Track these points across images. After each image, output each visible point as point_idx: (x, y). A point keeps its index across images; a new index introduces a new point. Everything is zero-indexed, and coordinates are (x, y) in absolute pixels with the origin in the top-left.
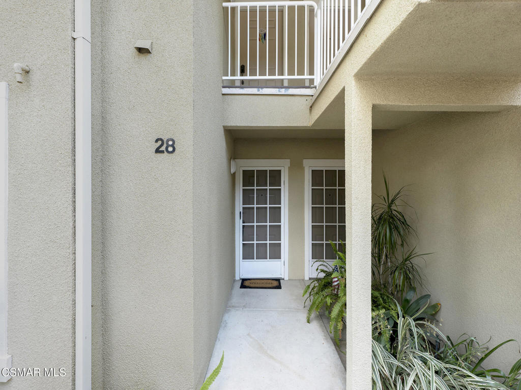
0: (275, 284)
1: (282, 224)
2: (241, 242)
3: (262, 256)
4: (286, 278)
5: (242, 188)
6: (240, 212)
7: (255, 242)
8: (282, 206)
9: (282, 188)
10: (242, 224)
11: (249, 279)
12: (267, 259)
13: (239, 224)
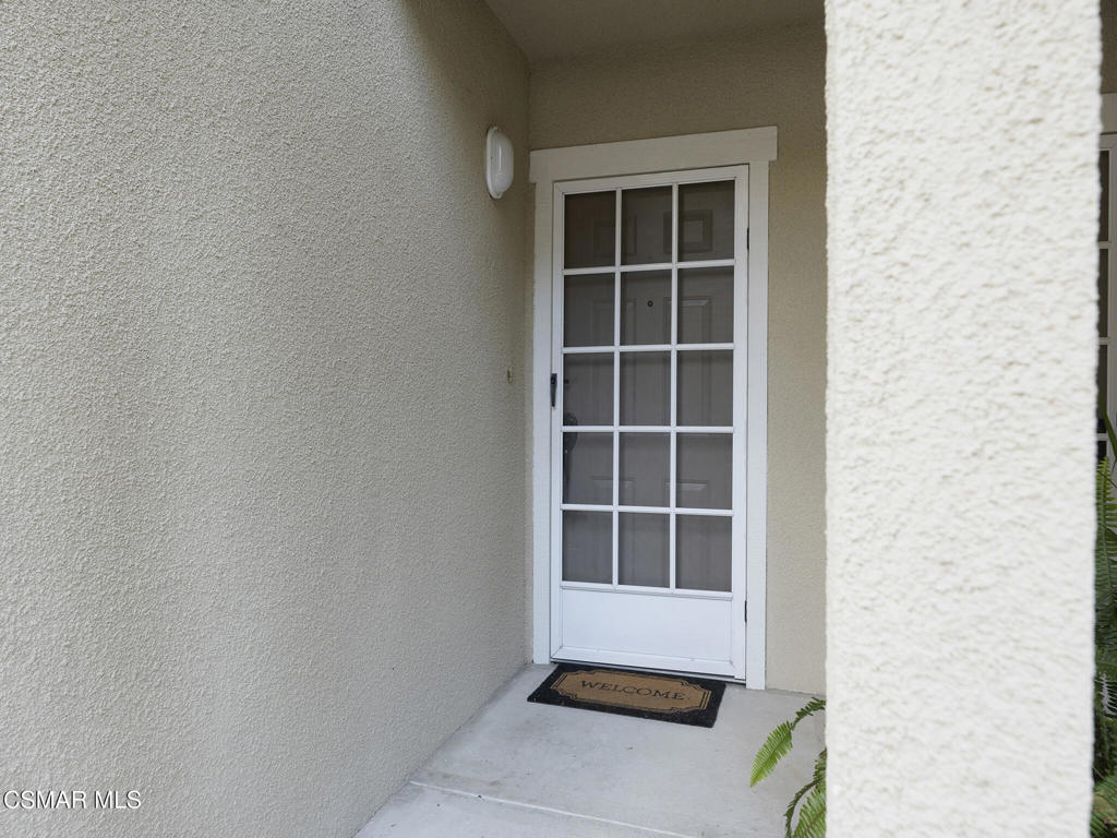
0: (696, 698)
1: (737, 429)
2: (558, 506)
3: (642, 572)
4: (756, 682)
5: (560, 272)
6: (554, 378)
7: (615, 508)
8: (738, 346)
9: (739, 262)
10: (560, 429)
11: (589, 668)
12: (667, 585)
13: (547, 427)
